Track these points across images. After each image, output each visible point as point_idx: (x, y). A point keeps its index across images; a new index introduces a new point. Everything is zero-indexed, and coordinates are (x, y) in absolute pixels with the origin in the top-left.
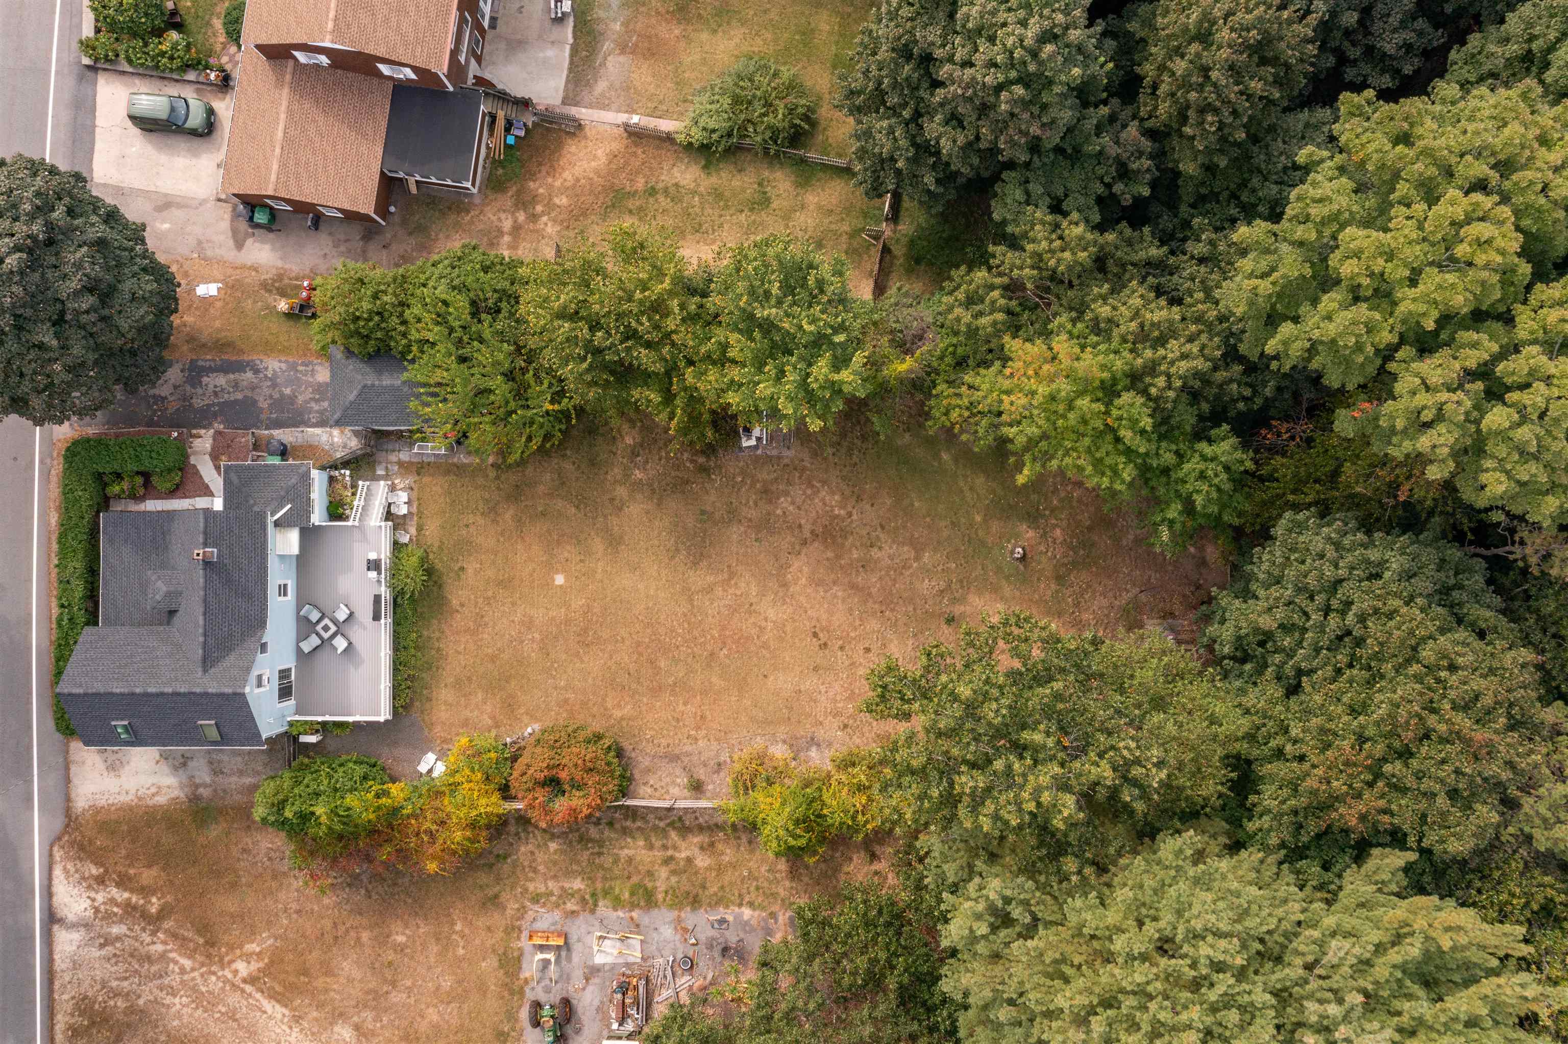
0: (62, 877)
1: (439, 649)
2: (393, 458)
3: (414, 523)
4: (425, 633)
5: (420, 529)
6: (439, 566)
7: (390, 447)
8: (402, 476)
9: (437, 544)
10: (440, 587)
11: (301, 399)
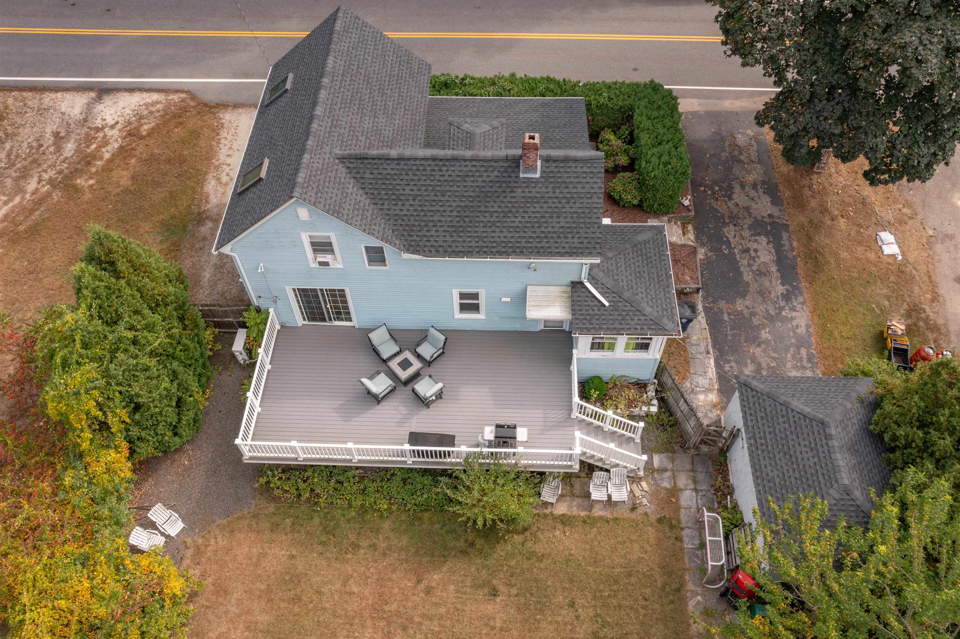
0: (149, 100)
1: (356, 546)
2: (683, 481)
3: (575, 511)
4: (386, 525)
5: (565, 520)
6: (501, 550)
7: (701, 477)
8: (654, 495)
9: (539, 548)
10: (464, 552)
11: (757, 351)
